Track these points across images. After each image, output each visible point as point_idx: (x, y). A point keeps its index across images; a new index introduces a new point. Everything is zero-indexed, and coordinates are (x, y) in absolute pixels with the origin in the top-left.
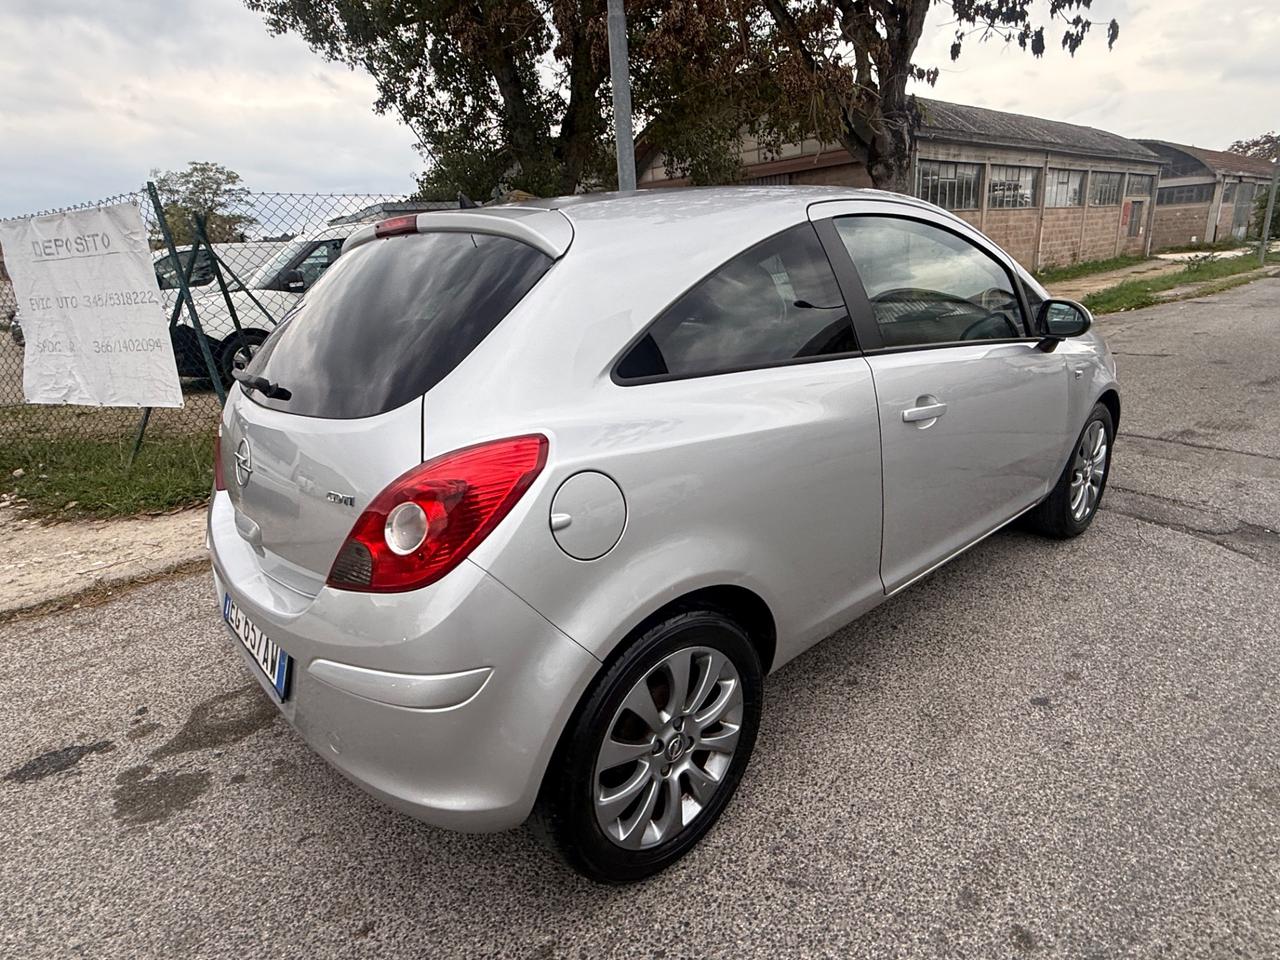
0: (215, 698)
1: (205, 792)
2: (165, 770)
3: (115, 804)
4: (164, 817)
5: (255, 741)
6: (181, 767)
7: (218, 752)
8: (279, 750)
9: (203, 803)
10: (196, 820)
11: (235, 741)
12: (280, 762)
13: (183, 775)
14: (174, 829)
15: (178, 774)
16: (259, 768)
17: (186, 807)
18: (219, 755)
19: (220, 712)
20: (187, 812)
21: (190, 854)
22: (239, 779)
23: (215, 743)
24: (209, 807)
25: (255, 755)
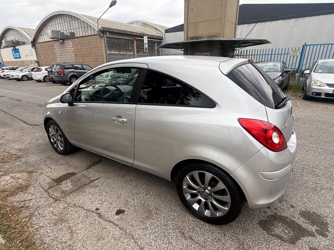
0: (285, 242)
1: (302, 210)
2: (311, 226)
3: (328, 228)
4: (314, 213)
5: (283, 213)
6: (306, 223)
7: (294, 218)
8: (278, 205)
9: (304, 208)
10: (307, 206)
11: (288, 218)
12: (280, 202)
13: (306, 220)
14: (312, 208)
15: (308, 222)
16: (286, 205)
17: (308, 211)
18: (294, 217)
19: (286, 233)
20: (308, 209)
21: (310, 201)
22: (292, 207)
23: (294, 222)
24: (302, 206)
25: (285, 209)
